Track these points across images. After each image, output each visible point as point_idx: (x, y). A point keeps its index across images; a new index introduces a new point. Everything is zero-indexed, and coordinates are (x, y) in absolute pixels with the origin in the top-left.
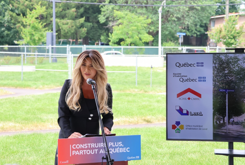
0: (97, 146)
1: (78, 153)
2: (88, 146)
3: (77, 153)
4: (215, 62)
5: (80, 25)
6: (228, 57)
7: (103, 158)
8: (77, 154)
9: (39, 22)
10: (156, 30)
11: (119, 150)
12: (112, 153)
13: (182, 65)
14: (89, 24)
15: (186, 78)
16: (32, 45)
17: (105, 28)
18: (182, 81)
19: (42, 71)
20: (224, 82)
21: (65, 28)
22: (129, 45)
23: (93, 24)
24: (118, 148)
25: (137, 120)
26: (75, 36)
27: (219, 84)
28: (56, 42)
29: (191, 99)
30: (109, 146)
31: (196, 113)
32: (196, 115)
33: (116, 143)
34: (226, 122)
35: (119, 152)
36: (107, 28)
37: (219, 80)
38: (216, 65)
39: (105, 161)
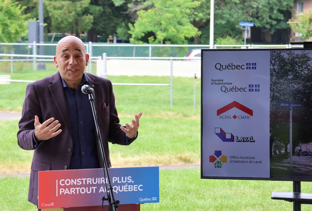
0: (95, 182)
1: (68, 192)
2: (82, 181)
3: (66, 191)
4: (273, 62)
5: (82, 11)
6: (292, 54)
7: (104, 199)
8: (66, 193)
9: (17, 5)
10: (205, 17)
11: (127, 188)
12: (117, 193)
13: (224, 68)
14: (98, 8)
15: (231, 86)
16: (5, 42)
17: (123, 14)
18: (225, 91)
19: (22, 82)
20: (287, 93)
21: (58, 15)
22: (162, 42)
23: (103, 8)
24: (125, 185)
25: (168, 159)
26: (75, 27)
27: (279, 95)
28: (45, 37)
29: (237, 118)
30: (113, 182)
31: (245, 138)
32: (246, 142)
33: (122, 178)
34: (289, 151)
35: (127, 191)
36: (127, 14)
37: (280, 89)
38: (275, 67)
39: (106, 203)
